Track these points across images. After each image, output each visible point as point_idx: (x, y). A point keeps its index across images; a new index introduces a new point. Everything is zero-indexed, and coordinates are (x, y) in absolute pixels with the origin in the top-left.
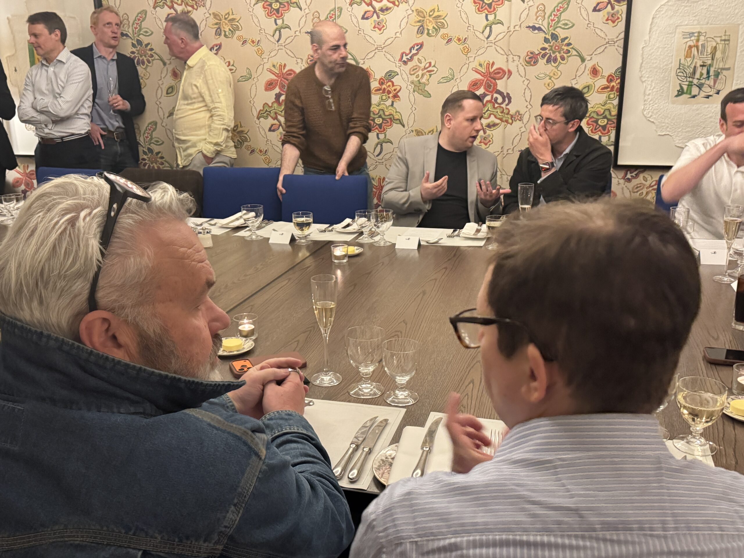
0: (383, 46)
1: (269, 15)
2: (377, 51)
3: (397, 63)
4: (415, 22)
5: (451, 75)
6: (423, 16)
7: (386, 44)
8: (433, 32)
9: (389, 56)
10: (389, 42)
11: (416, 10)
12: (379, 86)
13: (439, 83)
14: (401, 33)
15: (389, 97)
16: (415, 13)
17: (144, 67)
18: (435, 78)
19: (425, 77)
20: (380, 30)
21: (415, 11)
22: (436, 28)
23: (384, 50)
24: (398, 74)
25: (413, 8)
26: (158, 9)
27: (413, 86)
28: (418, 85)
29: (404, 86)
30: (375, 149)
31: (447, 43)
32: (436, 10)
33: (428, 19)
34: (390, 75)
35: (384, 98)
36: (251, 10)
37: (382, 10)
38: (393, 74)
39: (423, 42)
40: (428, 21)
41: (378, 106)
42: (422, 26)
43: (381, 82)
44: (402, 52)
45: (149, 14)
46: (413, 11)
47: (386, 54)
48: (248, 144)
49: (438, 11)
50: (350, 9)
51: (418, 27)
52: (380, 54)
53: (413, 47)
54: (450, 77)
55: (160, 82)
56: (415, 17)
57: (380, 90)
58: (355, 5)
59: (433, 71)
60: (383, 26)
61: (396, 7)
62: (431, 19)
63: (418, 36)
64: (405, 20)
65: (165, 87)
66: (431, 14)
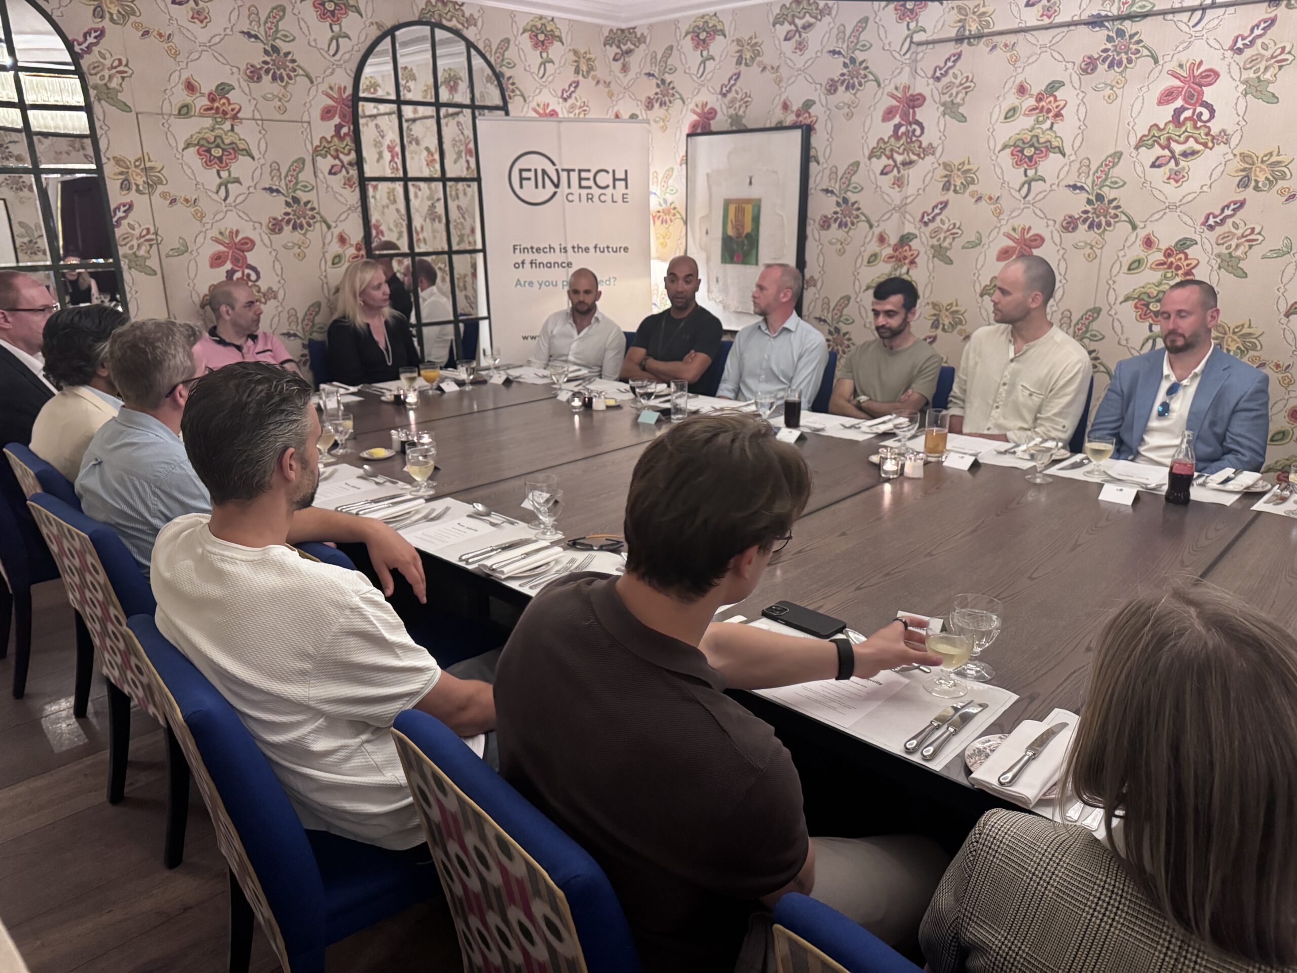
0: (1178, 204)
1: (1018, 164)
2: (1168, 210)
3: (1198, 228)
4: (1237, 171)
5: (1286, 246)
6: (1251, 162)
7: (1184, 201)
8: (1264, 185)
9: (1185, 218)
10: (1190, 198)
11: (1241, 154)
12: (1163, 258)
13: (1264, 257)
14: (1210, 186)
15: (1177, 275)
16: (1238, 158)
17: (846, 230)
18: (1258, 251)
19: (1242, 249)
20: (1177, 181)
21: (1238, 156)
22: (1271, 178)
23: (1179, 210)
24: (1196, 243)
25: (1236, 152)
26: (874, 159)
27: (1219, 261)
28: (1228, 259)
29: (1204, 259)
30: (1143, 345)
31: (1287, 200)
32: (1275, 154)
33: (1260, 167)
34: (1184, 244)
35: (1169, 275)
36: (994, 158)
37: (1185, 154)
38: (1188, 243)
39: (1245, 199)
40: (1258, 169)
41: (1157, 286)
42: (1247, 176)
43: (1168, 253)
44: (1208, 212)
45: (862, 166)
46: (1235, 155)
47: (1182, 215)
48: (963, 327)
49: (1278, 155)
50: (1134, 153)
51: (1239, 178)
52: (1170, 216)
53: (1228, 206)
54: (1285, 249)
55: (862, 249)
56: (1237, 164)
57: (1164, 264)
58: (1144, 148)
59: (1257, 240)
60: (1184, 177)
61: (1208, 150)
62: (1264, 166)
63: (1238, 190)
64: (1221, 168)
65: (866, 256)
66: (1265, 159)
